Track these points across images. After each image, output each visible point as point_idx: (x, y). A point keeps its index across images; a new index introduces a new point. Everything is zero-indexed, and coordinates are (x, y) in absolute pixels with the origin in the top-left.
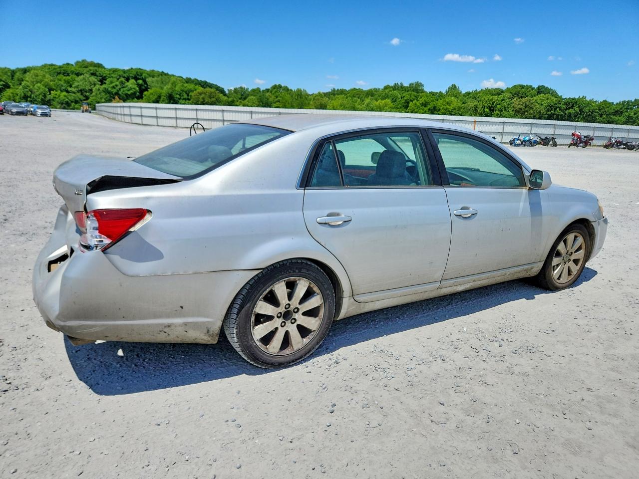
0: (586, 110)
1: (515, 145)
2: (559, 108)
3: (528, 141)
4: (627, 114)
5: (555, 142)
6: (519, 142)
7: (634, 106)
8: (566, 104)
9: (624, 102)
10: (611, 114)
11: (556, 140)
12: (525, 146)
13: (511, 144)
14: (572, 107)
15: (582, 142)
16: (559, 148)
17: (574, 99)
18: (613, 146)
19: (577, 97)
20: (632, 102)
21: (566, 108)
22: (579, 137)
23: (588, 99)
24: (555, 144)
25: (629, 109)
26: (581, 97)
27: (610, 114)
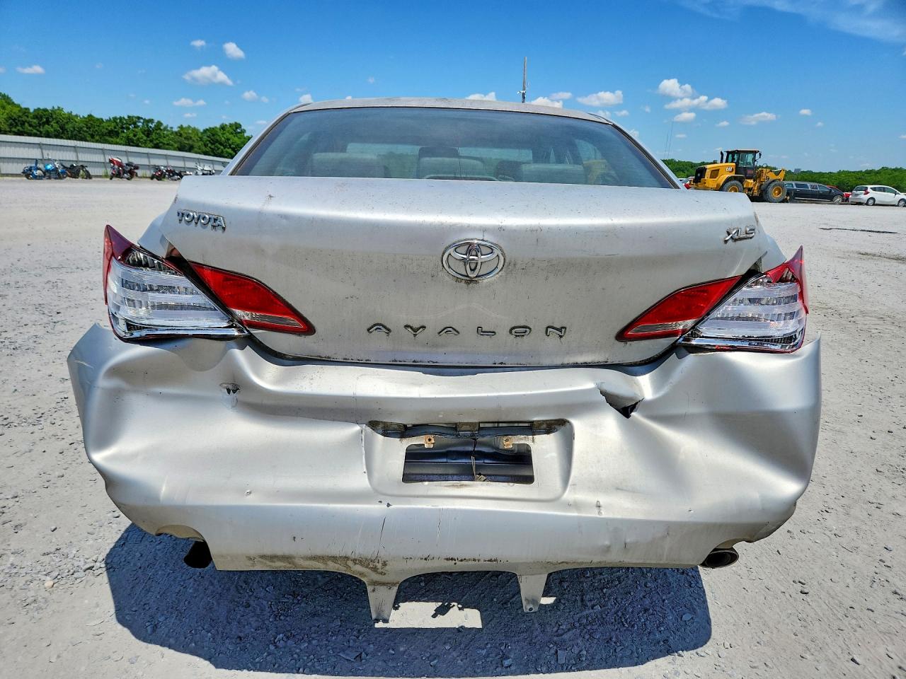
0: (69, 127)
1: (36, 177)
2: (28, 123)
3: (53, 170)
4: (124, 135)
5: (88, 172)
6: (39, 172)
7: (130, 125)
8: (36, 117)
9: (115, 119)
10: (106, 135)
11: (87, 169)
12: (50, 178)
13: (27, 176)
14: (48, 122)
15: (126, 172)
16: (95, 181)
17: (45, 110)
18: (164, 177)
19: (49, 108)
20: (125, 120)
21: (39, 123)
22: (120, 165)
23: (66, 111)
24: (89, 176)
25: (124, 128)
26: (56, 108)
27: (103, 135)
